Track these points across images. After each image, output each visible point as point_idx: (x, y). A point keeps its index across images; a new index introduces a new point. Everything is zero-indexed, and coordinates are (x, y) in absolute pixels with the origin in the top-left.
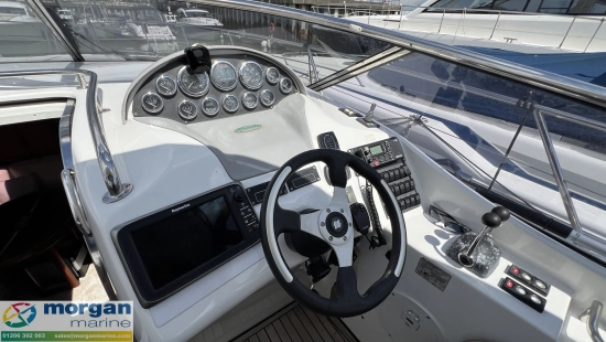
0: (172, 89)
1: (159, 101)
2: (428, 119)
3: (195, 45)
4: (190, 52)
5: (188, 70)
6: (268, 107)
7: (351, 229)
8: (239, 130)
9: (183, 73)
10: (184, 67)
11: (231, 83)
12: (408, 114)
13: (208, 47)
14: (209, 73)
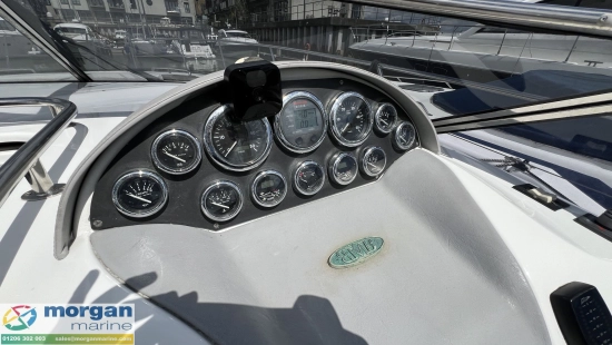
0: (189, 158)
1: (157, 188)
3: (241, 61)
4: (235, 75)
5: (227, 113)
9: (218, 120)
10: (221, 110)
11: (313, 138)
13: (280, 64)
14: (272, 120)
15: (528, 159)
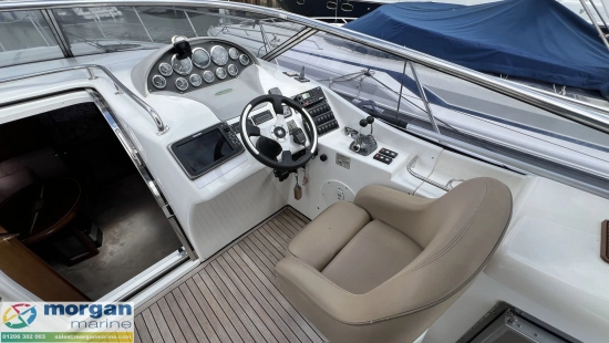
0: (169, 71)
2: (377, 72)
5: (177, 57)
6: (234, 77)
7: (287, 135)
8: (218, 94)
10: (174, 56)
11: (206, 63)
12: (359, 69)
13: (188, 40)
14: (191, 57)
15: (369, 68)
